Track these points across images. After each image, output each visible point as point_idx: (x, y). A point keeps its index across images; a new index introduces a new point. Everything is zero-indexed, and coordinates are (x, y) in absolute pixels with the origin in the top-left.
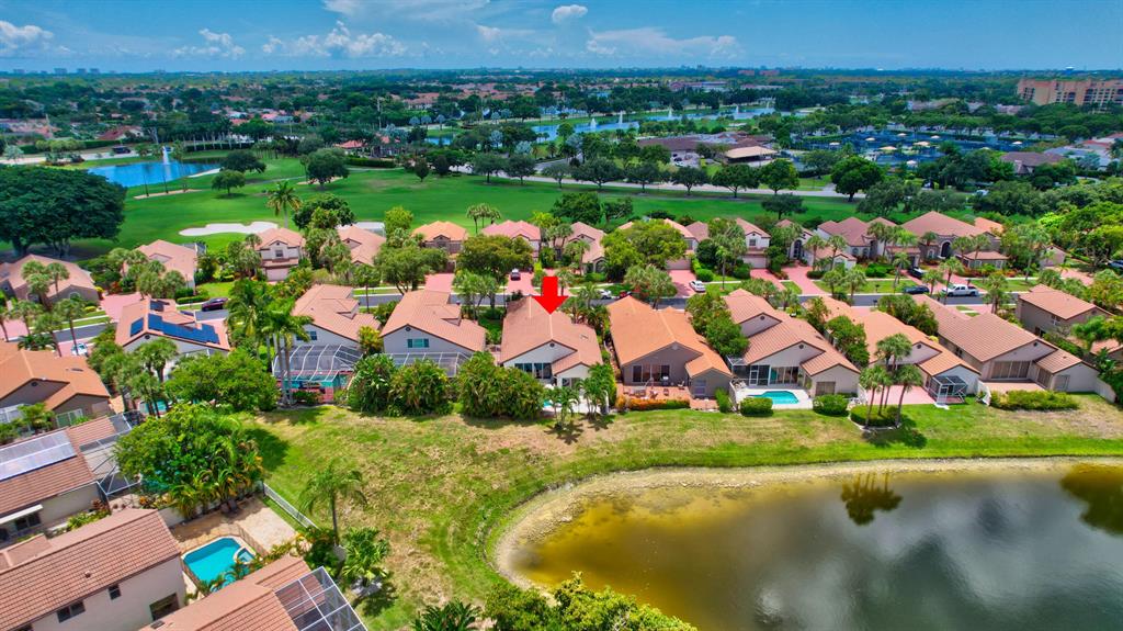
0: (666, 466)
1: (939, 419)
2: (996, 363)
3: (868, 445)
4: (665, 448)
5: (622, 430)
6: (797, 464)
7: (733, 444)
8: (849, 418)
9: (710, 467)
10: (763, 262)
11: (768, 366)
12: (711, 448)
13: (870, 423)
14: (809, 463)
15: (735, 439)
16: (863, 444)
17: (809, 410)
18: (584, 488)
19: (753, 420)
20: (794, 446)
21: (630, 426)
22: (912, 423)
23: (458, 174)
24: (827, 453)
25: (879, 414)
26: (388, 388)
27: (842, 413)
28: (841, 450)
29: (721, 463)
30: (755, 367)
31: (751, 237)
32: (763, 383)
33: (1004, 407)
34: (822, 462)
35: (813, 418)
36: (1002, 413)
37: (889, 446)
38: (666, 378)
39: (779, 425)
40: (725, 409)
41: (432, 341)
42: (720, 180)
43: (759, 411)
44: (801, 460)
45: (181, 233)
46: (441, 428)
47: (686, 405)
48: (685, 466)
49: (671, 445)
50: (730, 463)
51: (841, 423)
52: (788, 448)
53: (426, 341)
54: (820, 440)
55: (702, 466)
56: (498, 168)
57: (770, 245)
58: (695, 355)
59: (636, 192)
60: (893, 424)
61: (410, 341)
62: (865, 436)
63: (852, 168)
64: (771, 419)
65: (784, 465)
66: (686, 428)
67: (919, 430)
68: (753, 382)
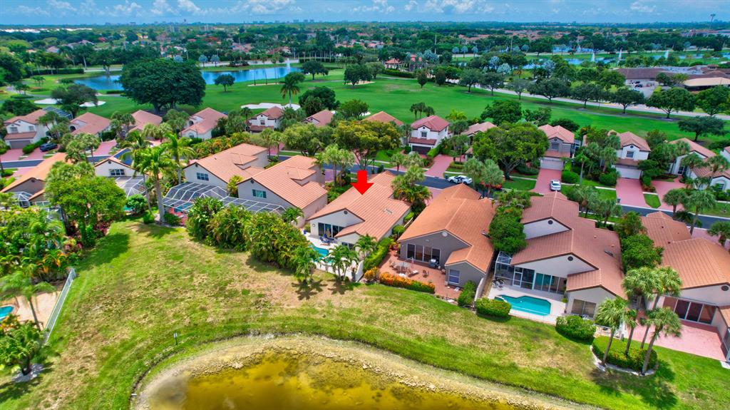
0: (365, 343)
3: (593, 385)
4: (377, 326)
6: (494, 381)
7: (443, 339)
8: (591, 347)
9: (405, 356)
11: (533, 271)
12: (419, 338)
13: (609, 360)
14: (508, 385)
15: (449, 336)
16: (588, 382)
17: (551, 326)
19: (482, 321)
20: (505, 361)
21: (364, 297)
22: (669, 375)
24: (535, 379)
25: (626, 354)
27: (588, 339)
28: (554, 381)
29: (416, 356)
30: (520, 269)
32: (528, 286)
34: (524, 388)
35: (548, 336)
37: (618, 394)
38: (433, 261)
39: (506, 333)
40: (463, 303)
41: (267, 193)
43: (498, 315)
44: (502, 379)
46: (226, 261)
47: (431, 290)
48: (383, 348)
49: (385, 325)
50: (424, 359)
51: (576, 351)
52: (496, 361)
54: (539, 362)
55: (397, 353)
58: (464, 246)
60: (639, 369)
62: (595, 374)
64: (502, 326)
65: (480, 378)
66: (412, 312)
67: (673, 387)
68: (517, 283)
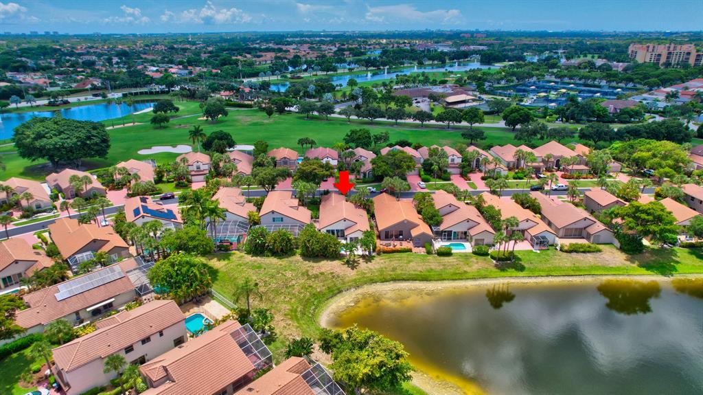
0: (399, 280)
1: (533, 257)
2: (566, 229)
3: (497, 270)
4: (399, 272)
5: (379, 263)
6: (462, 279)
7: (432, 269)
8: (489, 257)
9: (420, 280)
10: (458, 171)
11: (451, 231)
12: (421, 272)
13: (499, 259)
14: (467, 279)
15: (433, 267)
16: (495, 270)
17: (469, 253)
18: (360, 291)
19: (442, 258)
20: (461, 270)
21: (382, 261)
22: (520, 259)
23: (290, 112)
24: (476, 274)
25: (504, 255)
26: (265, 243)
27: (487, 254)
28: (483, 273)
29: (425, 279)
30: (445, 232)
31: (451, 157)
32: (449, 239)
33: (566, 252)
34: (474, 279)
35: (471, 257)
36: (565, 254)
37: (507, 271)
38: (401, 237)
39: (455, 260)
40: (429, 253)
41: (285, 218)
42: (439, 118)
43: (445, 253)
44: (464, 277)
45: (139, 152)
46: (291, 262)
47: (410, 250)
48: (408, 280)
49: (402, 270)
50: (429, 279)
51: (485, 260)
52: (458, 272)
53: (282, 218)
54: (474, 268)
55: (416, 280)
56: (313, 110)
57: (462, 161)
58: (416, 226)
59: (392, 125)
60: (510, 260)
61: (274, 218)
62: (496, 266)
63: (514, 112)
64: (451, 258)
65: (456, 280)
66: (410, 262)
67: (522, 263)
68: (445, 239)
